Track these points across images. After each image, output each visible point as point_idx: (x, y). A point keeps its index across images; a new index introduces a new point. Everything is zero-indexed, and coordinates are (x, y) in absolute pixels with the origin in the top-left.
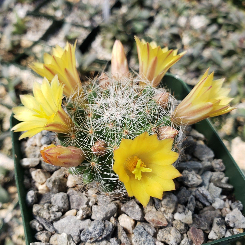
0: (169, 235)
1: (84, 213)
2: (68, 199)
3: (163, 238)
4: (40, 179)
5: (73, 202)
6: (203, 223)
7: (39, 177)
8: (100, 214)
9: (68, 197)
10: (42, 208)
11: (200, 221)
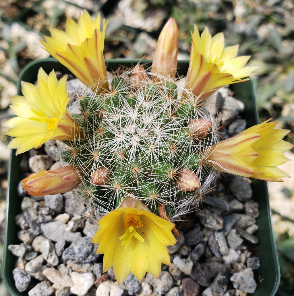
0: (159, 281)
1: (75, 226)
2: (63, 202)
3: (151, 281)
4: (37, 169)
5: (68, 206)
6: (202, 278)
7: (37, 166)
8: (92, 234)
9: (64, 199)
10: (32, 206)
11: (200, 274)
